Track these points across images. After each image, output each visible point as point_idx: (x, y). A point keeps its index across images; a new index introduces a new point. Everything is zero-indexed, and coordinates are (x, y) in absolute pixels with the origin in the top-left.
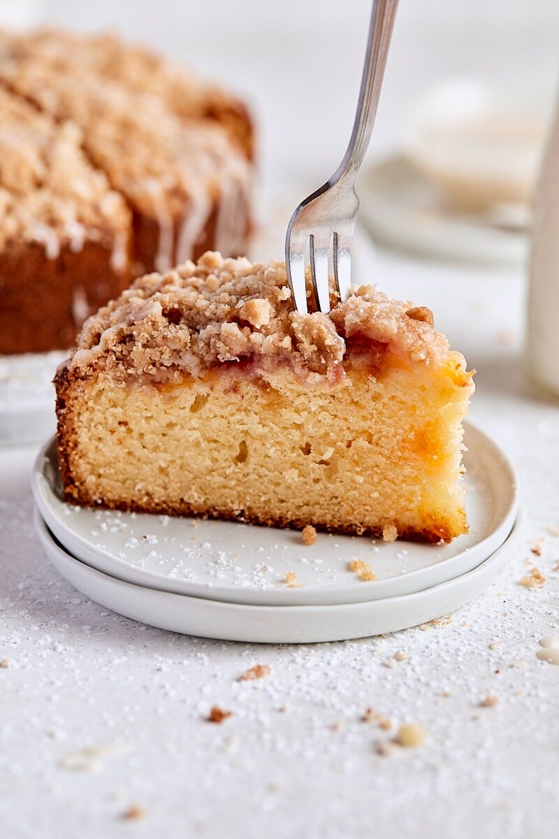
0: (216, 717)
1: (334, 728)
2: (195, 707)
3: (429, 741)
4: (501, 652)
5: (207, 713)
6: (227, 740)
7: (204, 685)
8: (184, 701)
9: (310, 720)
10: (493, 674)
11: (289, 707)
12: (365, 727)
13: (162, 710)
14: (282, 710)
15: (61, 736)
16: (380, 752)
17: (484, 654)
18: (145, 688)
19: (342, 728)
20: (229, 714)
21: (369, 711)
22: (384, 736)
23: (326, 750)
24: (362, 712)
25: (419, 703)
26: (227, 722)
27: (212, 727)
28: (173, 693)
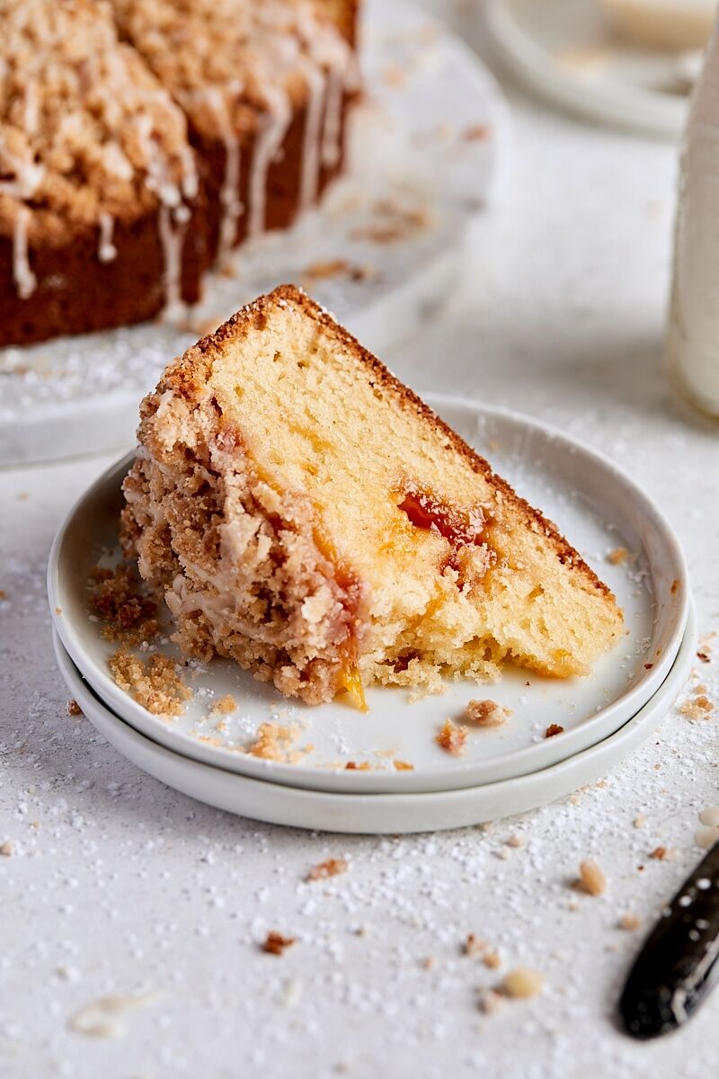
0: (274, 945)
1: (425, 964)
2: (249, 925)
3: (546, 989)
4: (647, 832)
5: (263, 938)
6: (286, 985)
7: (262, 889)
8: (234, 916)
9: (395, 950)
10: (635, 870)
11: (368, 928)
12: (465, 962)
13: (205, 931)
14: (359, 933)
15: (74, 974)
16: (482, 1007)
17: (626, 835)
18: (185, 891)
19: (435, 964)
20: (290, 942)
21: (471, 939)
22: (489, 978)
23: (412, 1003)
24: (463, 938)
25: (537, 921)
26: (288, 952)
27: (268, 961)
28: (220, 902)
